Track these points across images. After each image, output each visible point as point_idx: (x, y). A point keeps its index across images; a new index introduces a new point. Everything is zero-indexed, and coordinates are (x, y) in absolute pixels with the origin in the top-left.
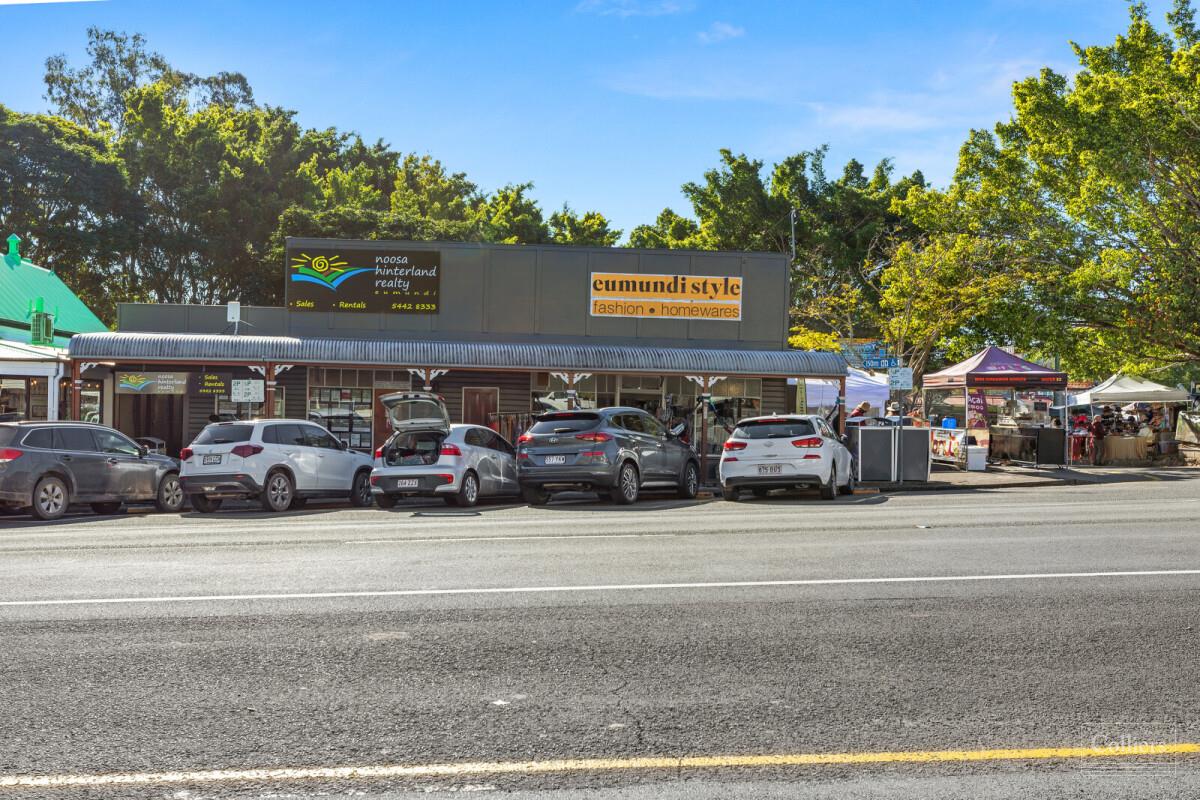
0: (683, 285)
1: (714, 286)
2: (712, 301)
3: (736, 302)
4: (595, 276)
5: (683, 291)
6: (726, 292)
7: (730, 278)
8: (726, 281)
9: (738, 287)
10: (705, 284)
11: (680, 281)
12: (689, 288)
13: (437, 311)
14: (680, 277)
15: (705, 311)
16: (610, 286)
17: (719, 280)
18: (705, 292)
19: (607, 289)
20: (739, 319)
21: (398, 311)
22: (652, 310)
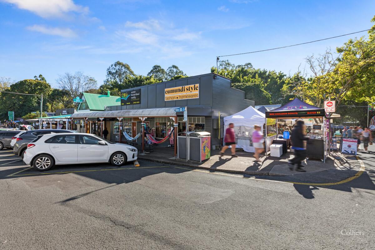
0: (184, 89)
1: (192, 88)
2: (191, 93)
3: (197, 92)
4: (166, 90)
5: (184, 91)
6: (195, 90)
7: (196, 85)
8: (195, 85)
9: (198, 87)
10: (189, 88)
11: (183, 88)
12: (185, 90)
13: (140, 103)
14: (183, 86)
15: (190, 96)
16: (169, 92)
17: (192, 86)
18: (189, 90)
19: (168, 93)
20: (198, 98)
21: (135, 104)
22: (177, 98)
